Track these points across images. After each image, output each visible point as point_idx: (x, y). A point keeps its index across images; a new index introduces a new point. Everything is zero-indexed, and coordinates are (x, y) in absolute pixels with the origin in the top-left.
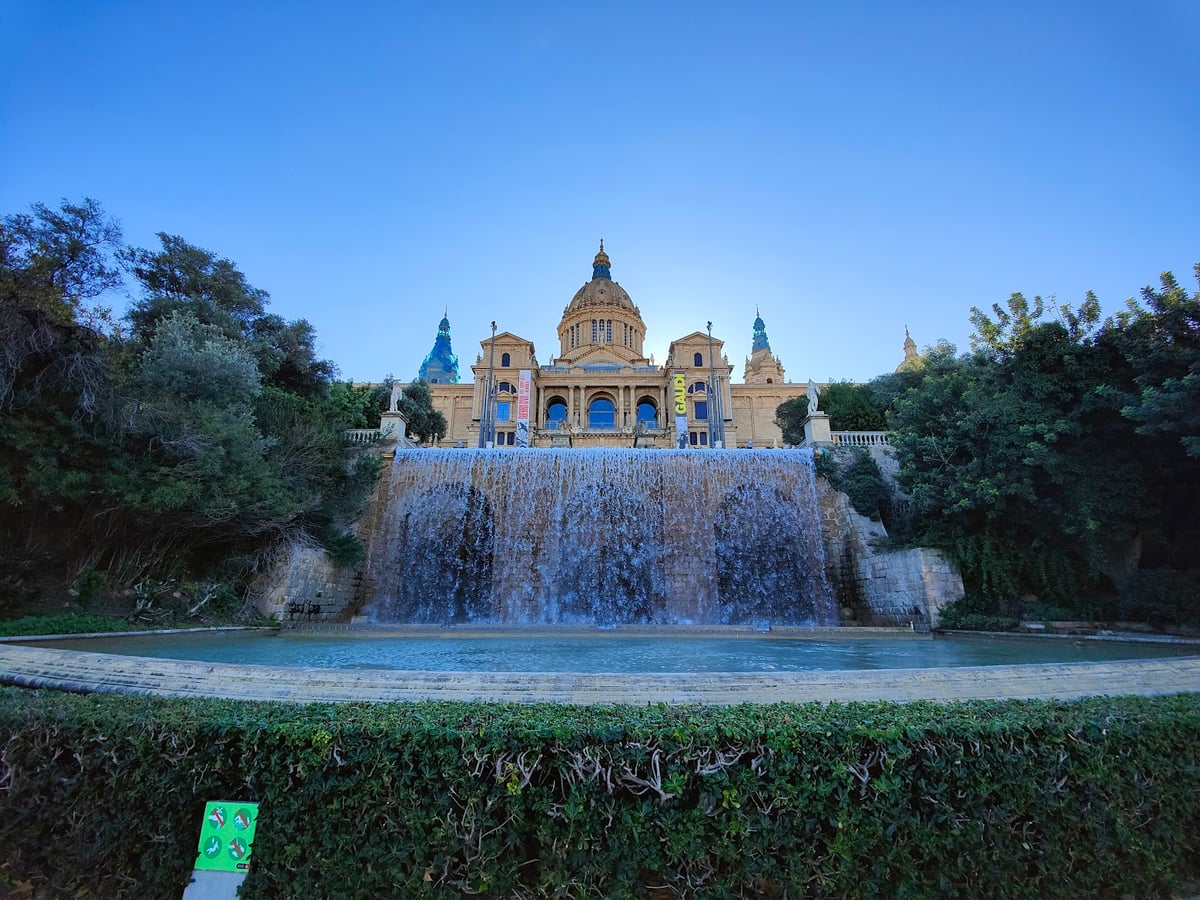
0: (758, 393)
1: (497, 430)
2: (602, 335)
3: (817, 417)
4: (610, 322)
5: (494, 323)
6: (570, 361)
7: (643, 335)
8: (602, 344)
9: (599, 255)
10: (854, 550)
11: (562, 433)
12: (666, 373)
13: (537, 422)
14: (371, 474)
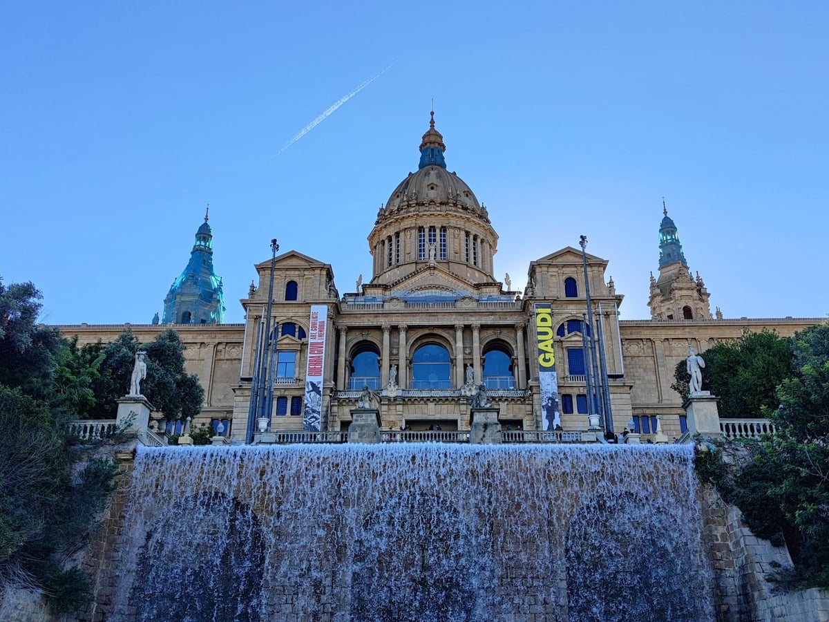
0: (663, 334)
1: (277, 393)
2: (431, 251)
3: (700, 399)
4: (444, 229)
5: (274, 241)
6: (386, 287)
7: (493, 247)
8: (432, 262)
9: (428, 135)
10: (752, 587)
11: (367, 406)
12: (525, 307)
13: (335, 379)
14: (103, 483)
